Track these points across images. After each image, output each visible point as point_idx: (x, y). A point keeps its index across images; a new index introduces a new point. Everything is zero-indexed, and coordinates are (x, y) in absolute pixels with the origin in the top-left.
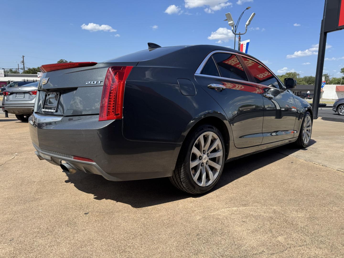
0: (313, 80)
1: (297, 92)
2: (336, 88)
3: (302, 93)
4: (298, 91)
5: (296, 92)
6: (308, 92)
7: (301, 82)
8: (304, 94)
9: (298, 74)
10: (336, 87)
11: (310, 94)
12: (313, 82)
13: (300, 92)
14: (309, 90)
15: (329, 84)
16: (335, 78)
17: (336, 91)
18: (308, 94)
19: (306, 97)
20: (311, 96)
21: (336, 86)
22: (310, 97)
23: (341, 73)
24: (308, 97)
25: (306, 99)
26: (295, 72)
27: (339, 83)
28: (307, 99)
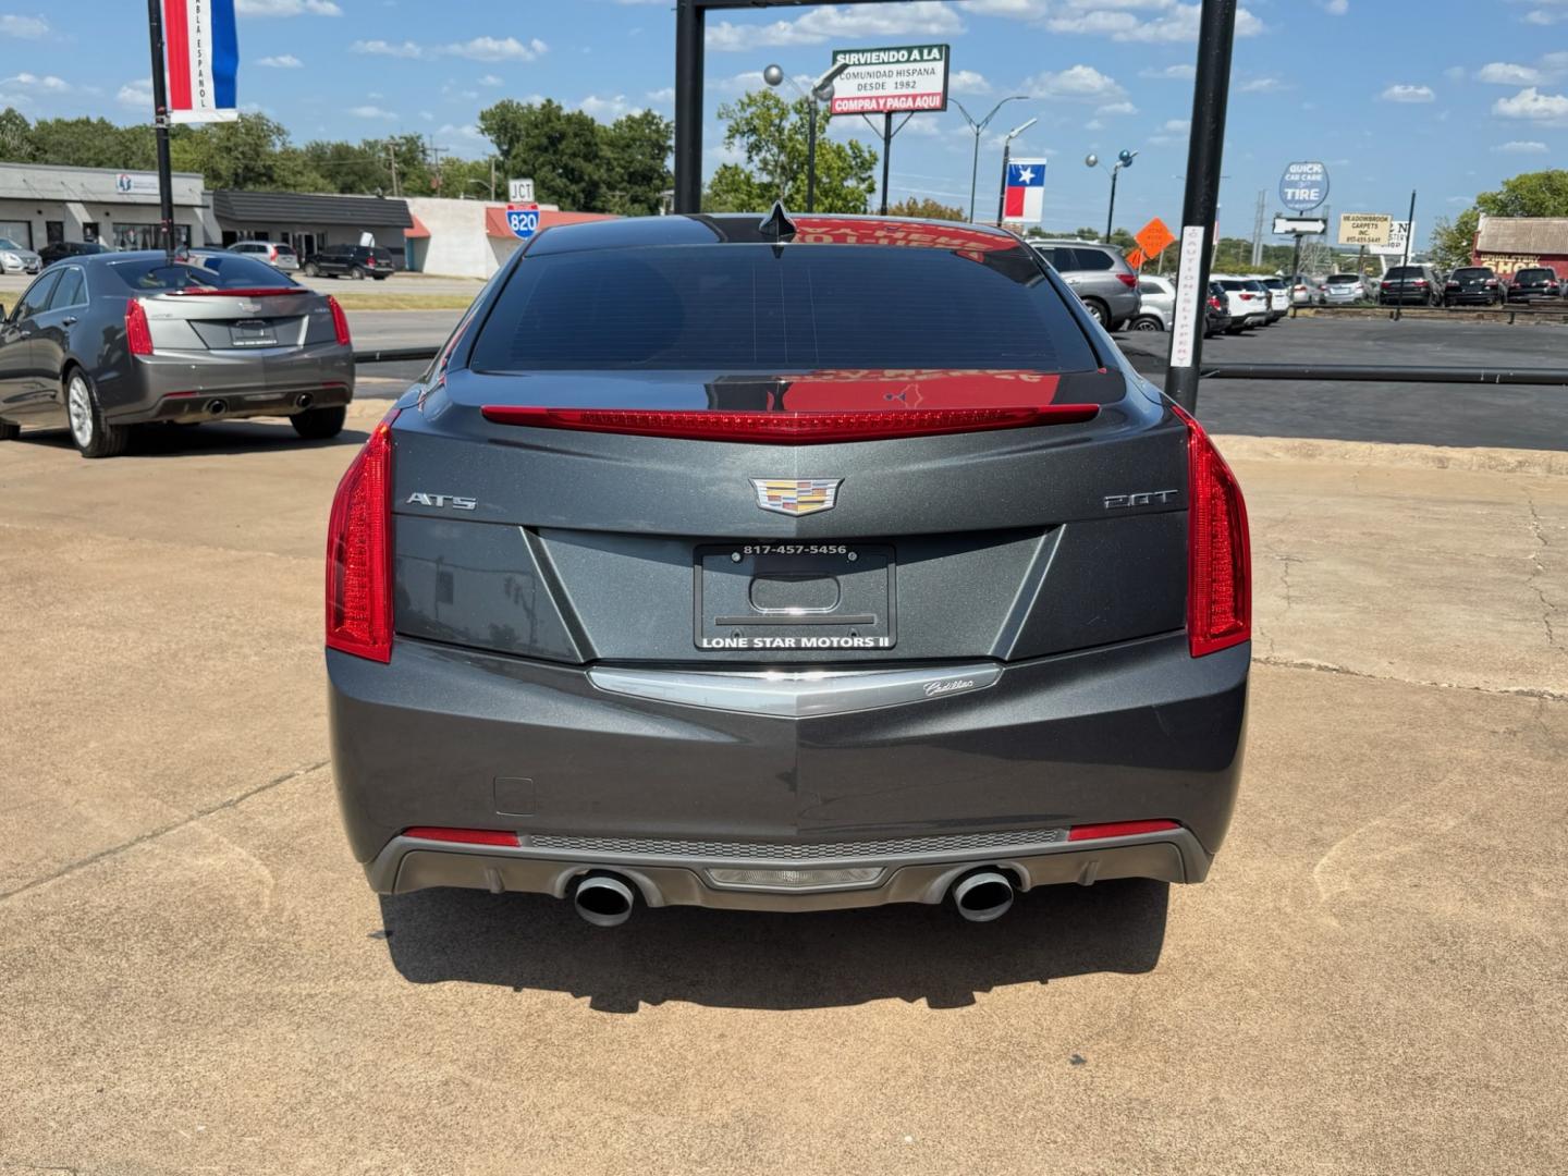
0: (356, 168)
1: (304, 233)
2: (484, 222)
3: (334, 240)
4: (307, 233)
5: (297, 235)
6: (367, 239)
7: (300, 173)
8: (347, 249)
9: (278, 129)
10: (483, 213)
11: (375, 250)
12: (360, 179)
13: (322, 237)
14: (368, 228)
15: (445, 195)
16: (454, 163)
17: (489, 236)
18: (366, 249)
19: (357, 265)
20: (383, 262)
21: (487, 209)
22: (380, 265)
23: (483, 133)
24: (371, 266)
25: (362, 278)
26: (259, 117)
27: (486, 188)
28: (367, 278)
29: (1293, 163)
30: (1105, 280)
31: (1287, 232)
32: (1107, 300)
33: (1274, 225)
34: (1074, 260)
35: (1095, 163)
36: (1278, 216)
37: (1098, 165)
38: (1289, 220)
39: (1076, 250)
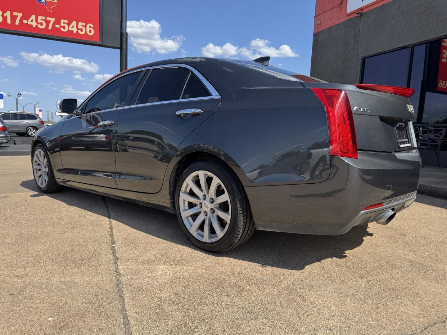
29: (58, 100)
30: (34, 122)
31: (59, 115)
32: (37, 127)
33: (56, 114)
34: (26, 117)
35: (10, 96)
36: (57, 112)
37: (11, 96)
38: (59, 113)
39: (26, 114)
